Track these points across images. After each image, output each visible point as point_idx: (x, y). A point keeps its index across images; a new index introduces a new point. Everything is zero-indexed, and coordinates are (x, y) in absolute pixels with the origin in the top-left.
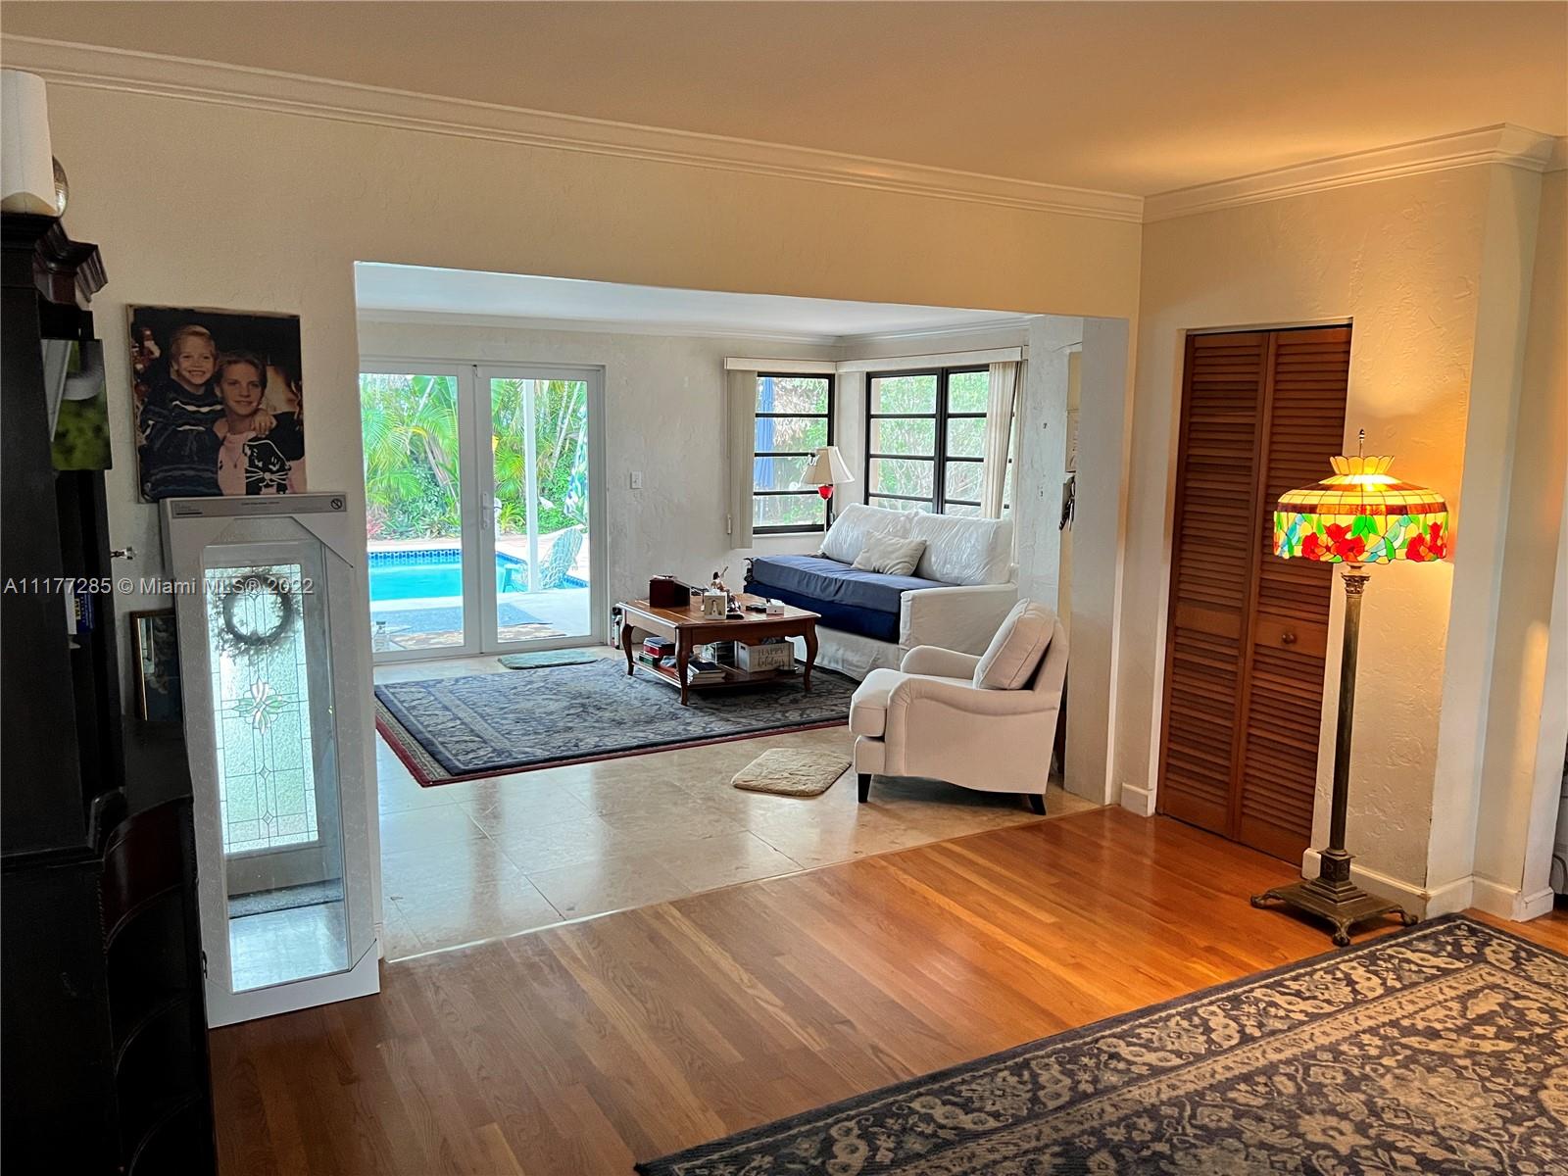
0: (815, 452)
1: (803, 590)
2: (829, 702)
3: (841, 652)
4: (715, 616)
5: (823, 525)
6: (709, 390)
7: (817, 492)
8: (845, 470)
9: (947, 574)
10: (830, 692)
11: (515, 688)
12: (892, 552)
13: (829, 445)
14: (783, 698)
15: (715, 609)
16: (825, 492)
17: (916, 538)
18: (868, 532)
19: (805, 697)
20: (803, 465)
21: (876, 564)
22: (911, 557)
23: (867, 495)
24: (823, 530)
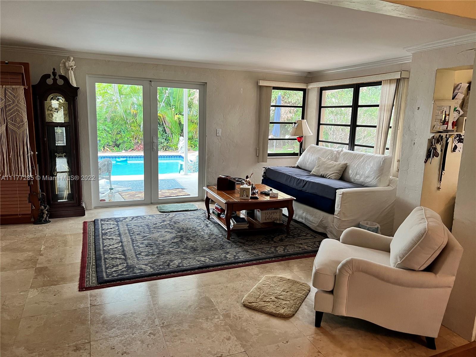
0: (296, 122)
1: (287, 183)
2: (298, 242)
3: (304, 214)
4: (245, 197)
5: (298, 153)
6: (251, 94)
7: (296, 139)
8: (309, 130)
9: (357, 179)
10: (299, 235)
11: (156, 224)
12: (330, 168)
13: (302, 119)
14: (276, 238)
15: (245, 194)
16: (300, 139)
17: (342, 162)
18: (319, 158)
19: (286, 237)
20: (290, 128)
21: (322, 173)
22: (339, 170)
23: (318, 141)
24: (298, 155)
